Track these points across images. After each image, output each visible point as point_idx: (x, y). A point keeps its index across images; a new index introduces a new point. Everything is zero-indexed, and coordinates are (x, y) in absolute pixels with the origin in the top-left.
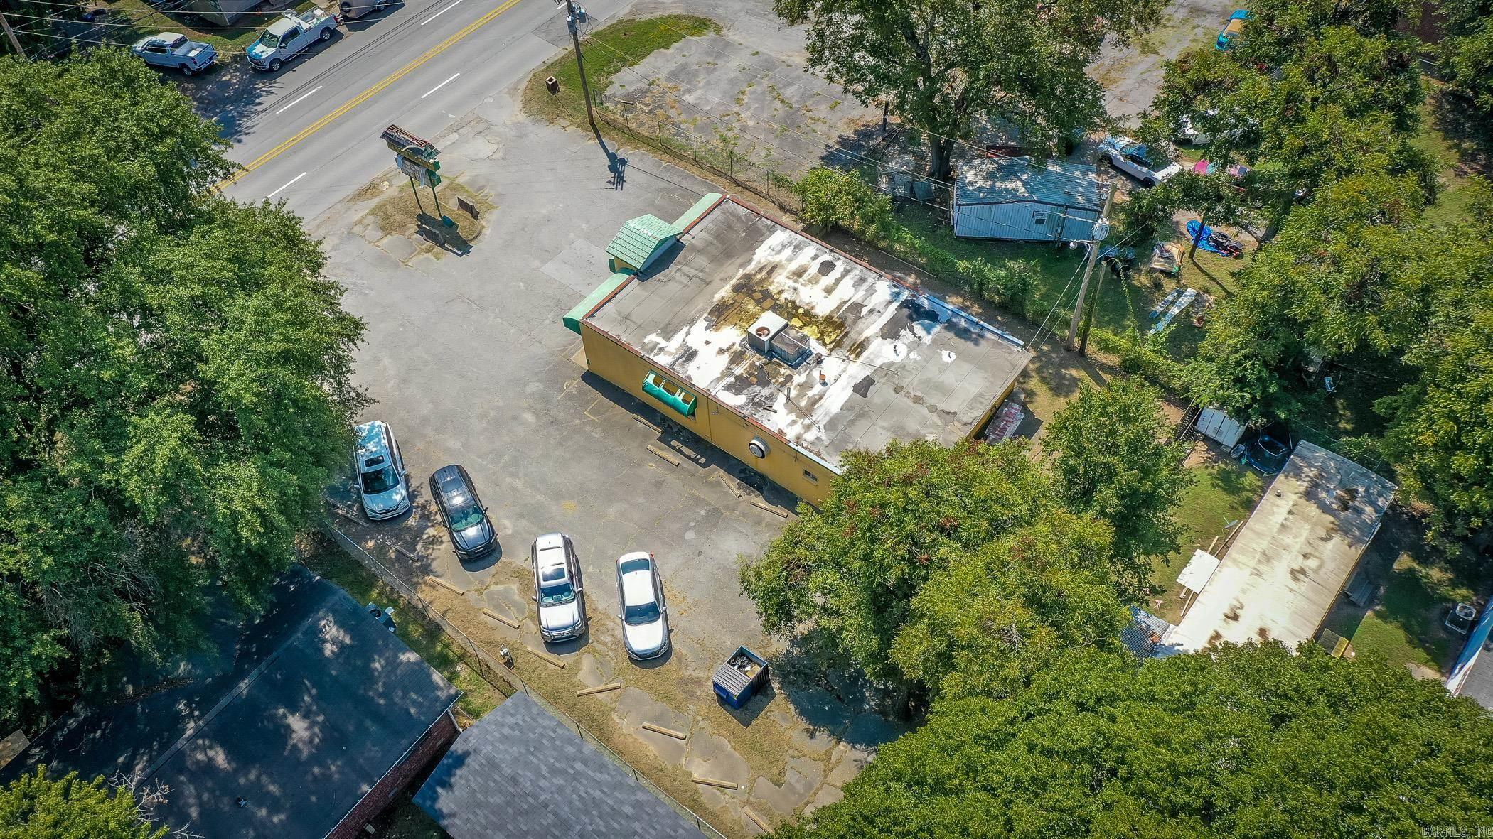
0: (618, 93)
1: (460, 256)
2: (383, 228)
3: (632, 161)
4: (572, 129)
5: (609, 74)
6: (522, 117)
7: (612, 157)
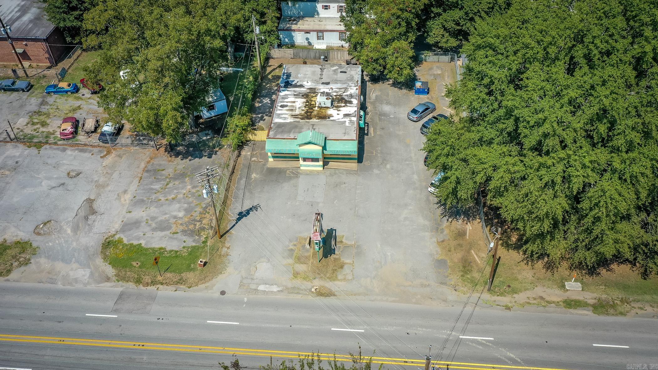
0: (191, 240)
1: (335, 230)
2: (342, 267)
3: (238, 211)
4: (227, 245)
5: (177, 252)
6: (230, 269)
7: (239, 219)
